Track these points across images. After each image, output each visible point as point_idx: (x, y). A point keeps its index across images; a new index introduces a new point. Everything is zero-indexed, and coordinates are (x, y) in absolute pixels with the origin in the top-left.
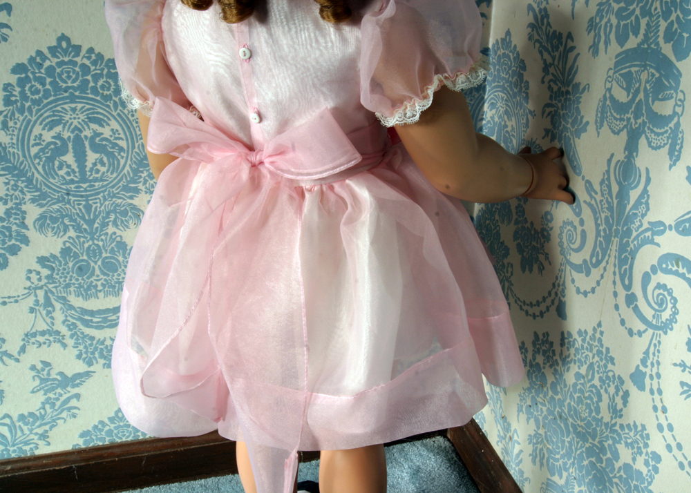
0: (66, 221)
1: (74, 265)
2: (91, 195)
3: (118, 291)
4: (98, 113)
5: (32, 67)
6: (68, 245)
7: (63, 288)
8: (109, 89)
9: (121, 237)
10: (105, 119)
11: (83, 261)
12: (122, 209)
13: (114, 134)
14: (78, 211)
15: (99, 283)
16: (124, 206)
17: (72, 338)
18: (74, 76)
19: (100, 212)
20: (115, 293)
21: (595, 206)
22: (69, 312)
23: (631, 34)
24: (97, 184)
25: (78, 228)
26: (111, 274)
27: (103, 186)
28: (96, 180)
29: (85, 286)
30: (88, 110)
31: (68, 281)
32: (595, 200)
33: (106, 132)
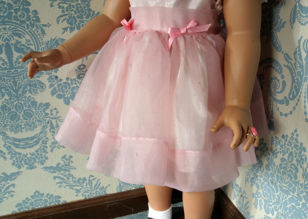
0: (3, 91)
1: (8, 115)
2: (16, 76)
3: (33, 128)
4: (18, 30)
6: (4, 103)
7: (3, 127)
8: (24, 17)
9: (33, 98)
10: (22, 34)
11: (13, 112)
12: (34, 83)
13: (28, 42)
14: (9, 85)
15: (23, 124)
16: (34, 81)
17: (9, 154)
18: (4, 10)
19: (22, 85)
20: (32, 129)
21: (291, 67)
22: (7, 140)
24: (19, 70)
25: (10, 94)
26: (29, 119)
27: (22, 71)
28: (18, 67)
29: (15, 126)
30: (13, 29)
31: (5, 124)
32: (291, 63)
33: (23, 41)
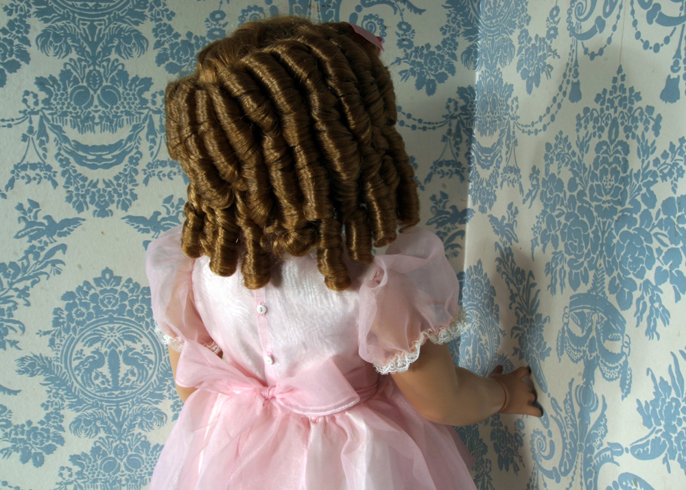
0: (98, 424)
1: (102, 463)
2: (122, 401)
3: (140, 485)
4: (132, 332)
5: (79, 294)
6: (98, 444)
7: (91, 483)
8: (142, 312)
9: (145, 437)
10: (138, 336)
11: (110, 458)
12: (148, 412)
13: (145, 349)
14: (109, 415)
15: (123, 478)
16: (149, 410)
18: (114, 302)
19: (128, 416)
20: (137, 487)
21: (560, 421)
23: (581, 282)
24: (127, 391)
25: (108, 430)
26: (134, 470)
27: (132, 393)
28: (126, 388)
29: (111, 481)
30: (124, 329)
31: (95, 477)
32: (560, 415)
33: (138, 347)
